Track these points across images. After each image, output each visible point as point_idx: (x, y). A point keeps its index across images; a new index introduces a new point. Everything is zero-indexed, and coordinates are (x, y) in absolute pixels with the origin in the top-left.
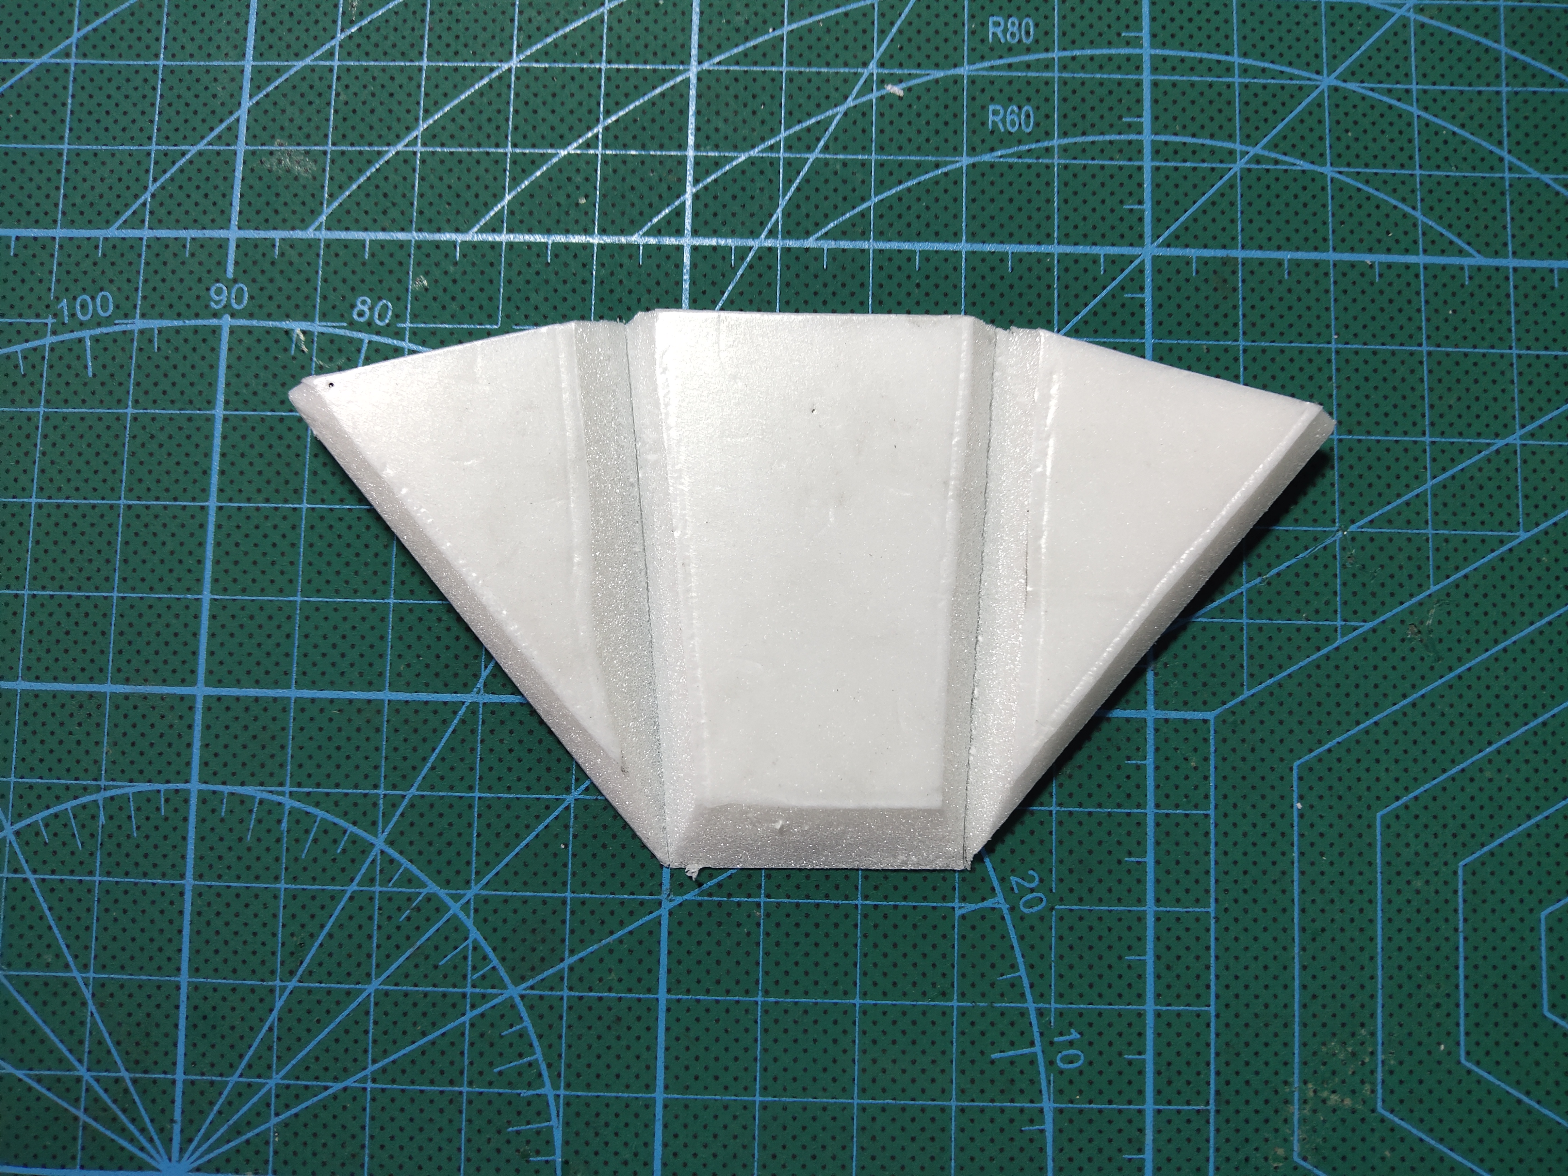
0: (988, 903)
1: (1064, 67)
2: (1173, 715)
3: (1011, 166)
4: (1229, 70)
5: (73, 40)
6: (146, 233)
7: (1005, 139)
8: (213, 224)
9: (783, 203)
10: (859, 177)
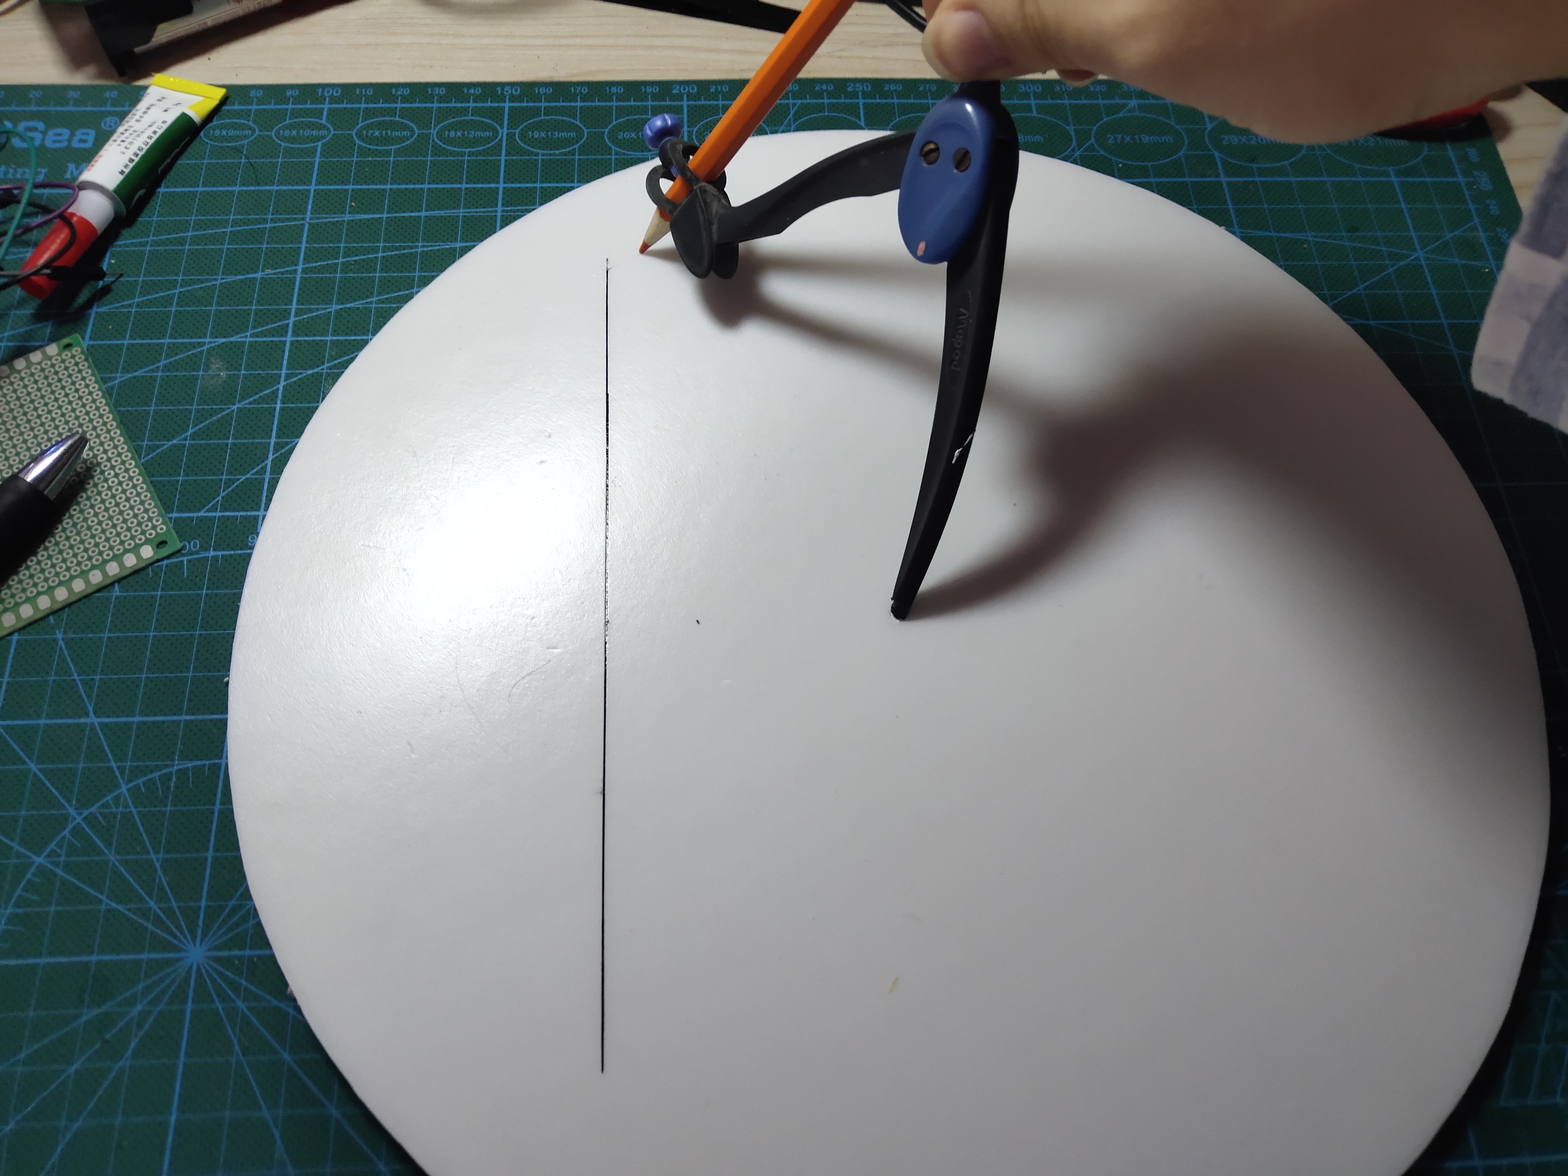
5: (189, 433)
6: (218, 514)
8: (252, 509)
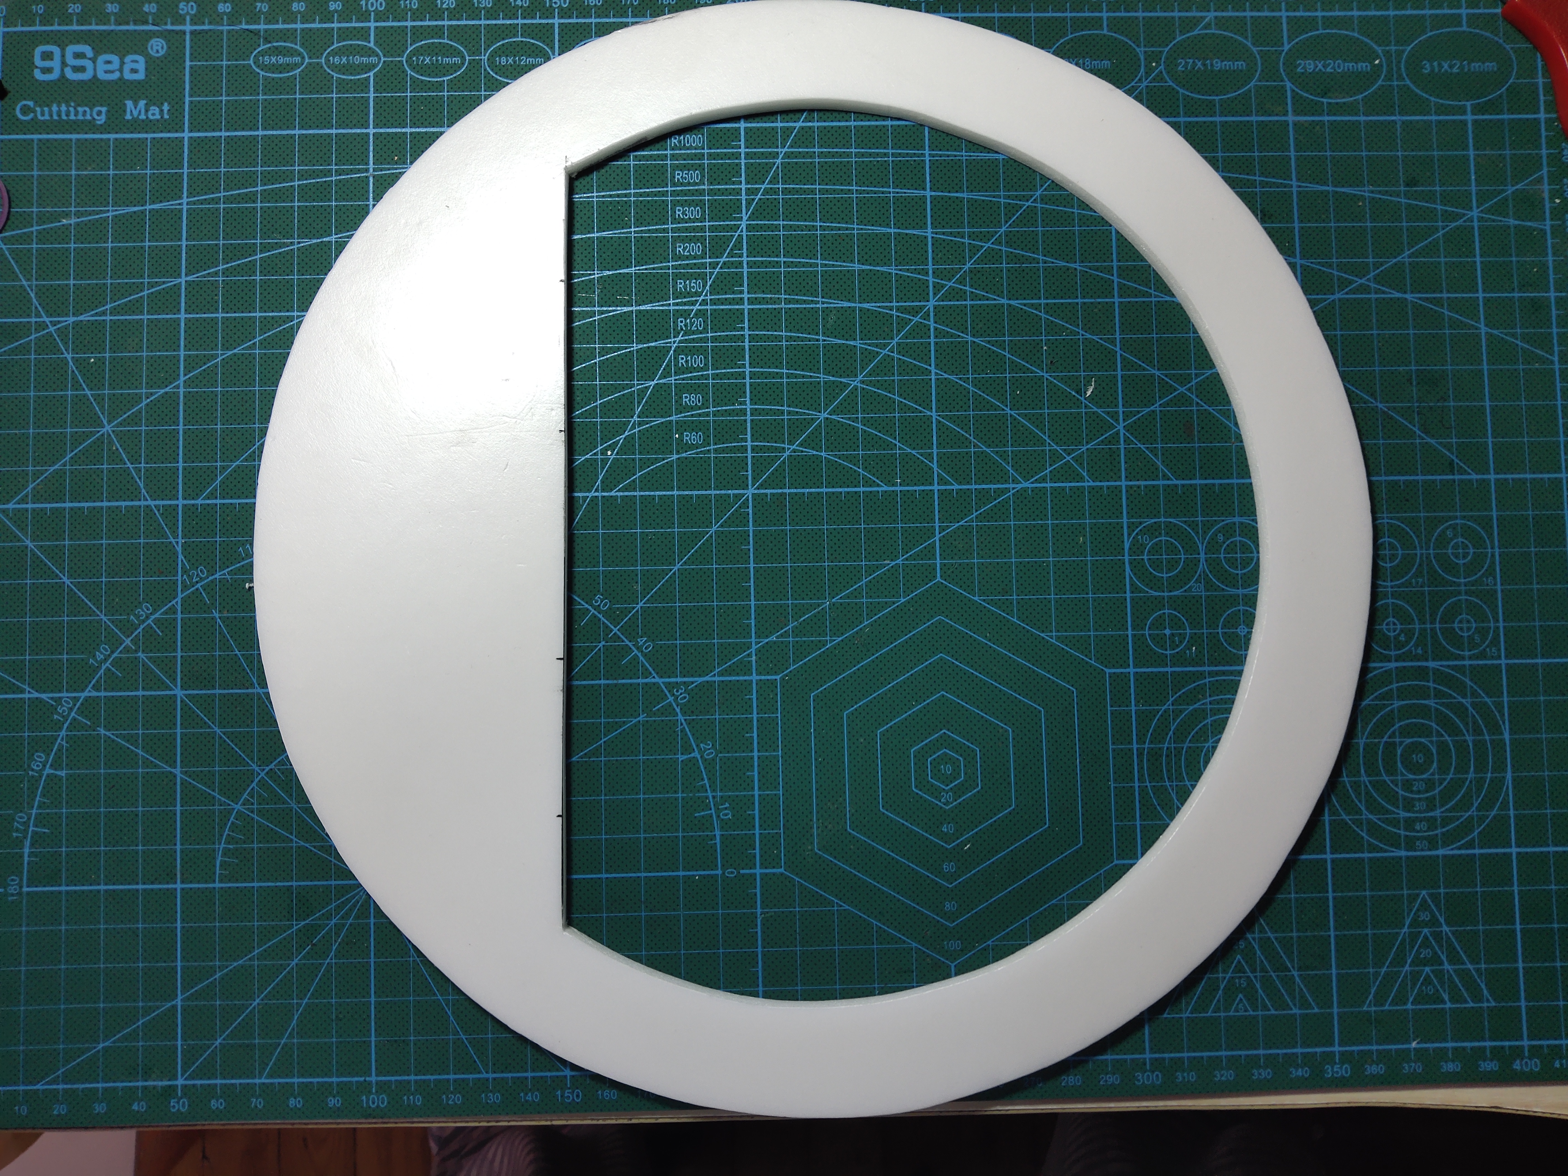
0: (692, 755)
1: (714, 415)
2: (763, 678)
3: (694, 458)
4: (782, 413)
7: (691, 447)
10: (632, 465)
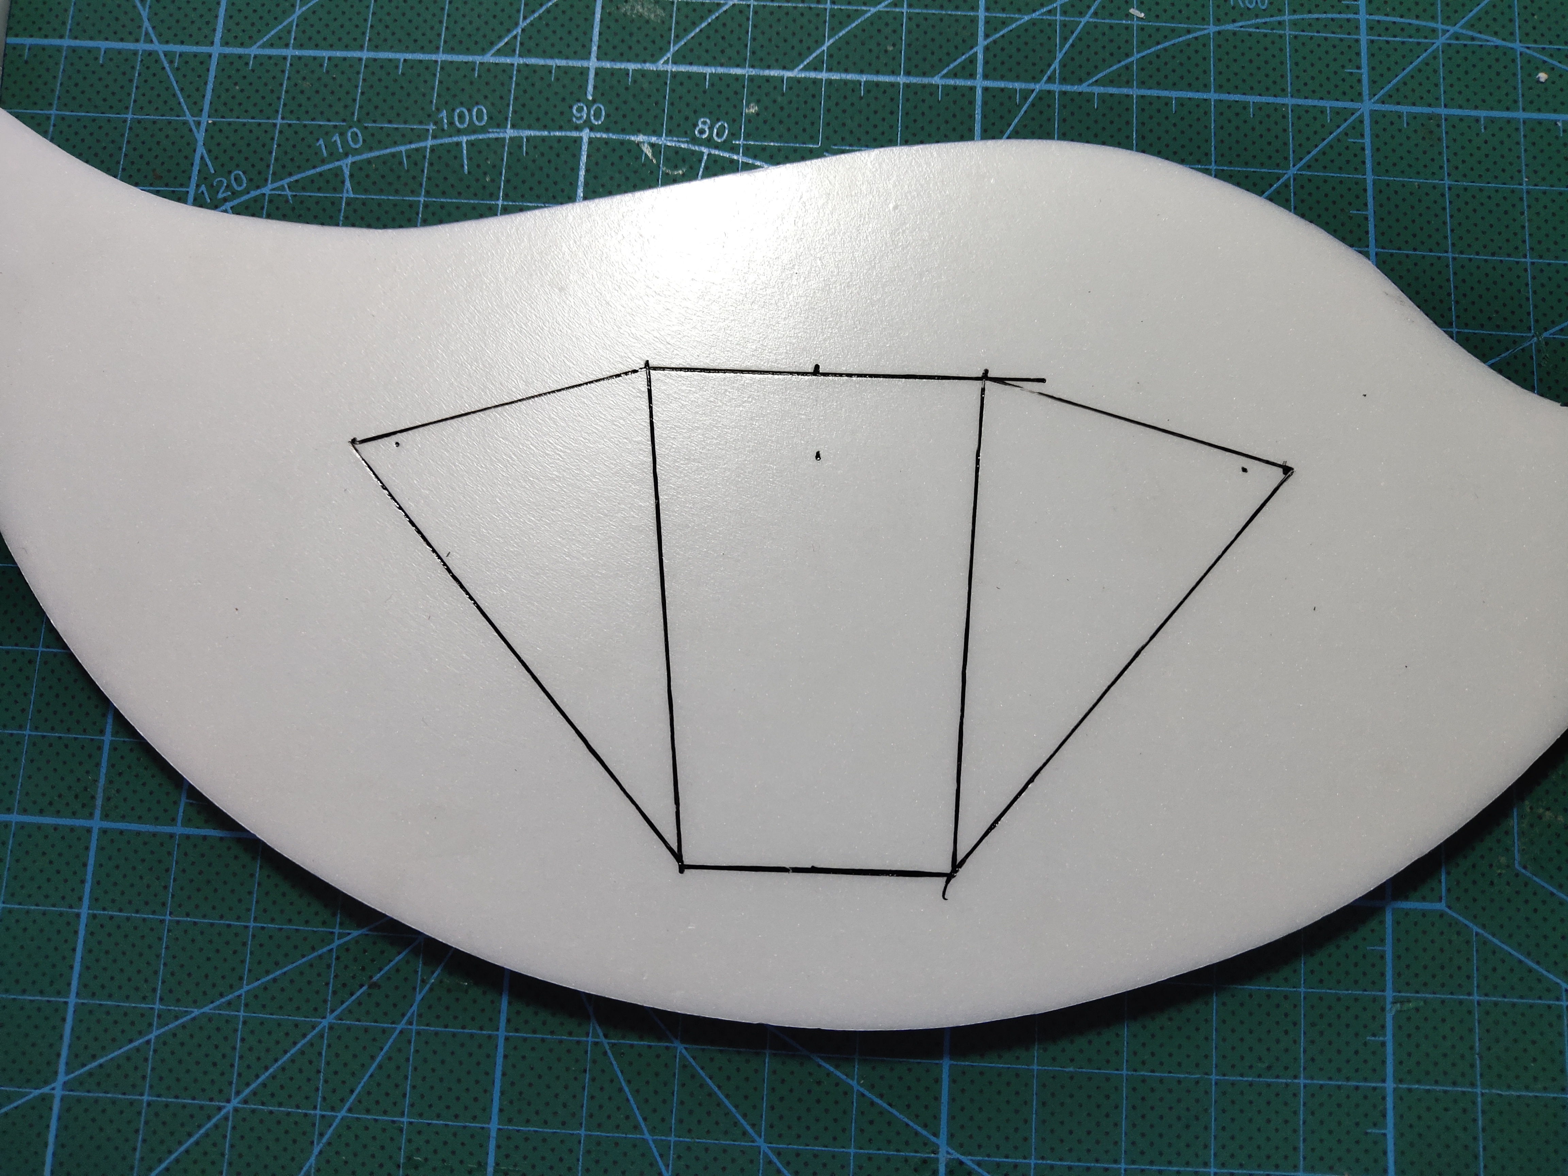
3: (1250, 35)
6: (517, 61)
7: (1245, 13)
8: (576, 55)
9: (1059, 56)
10: (1124, 38)
